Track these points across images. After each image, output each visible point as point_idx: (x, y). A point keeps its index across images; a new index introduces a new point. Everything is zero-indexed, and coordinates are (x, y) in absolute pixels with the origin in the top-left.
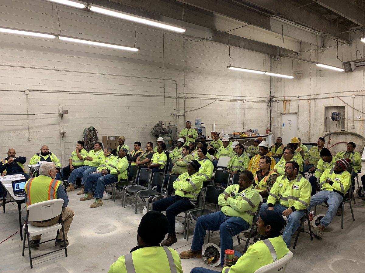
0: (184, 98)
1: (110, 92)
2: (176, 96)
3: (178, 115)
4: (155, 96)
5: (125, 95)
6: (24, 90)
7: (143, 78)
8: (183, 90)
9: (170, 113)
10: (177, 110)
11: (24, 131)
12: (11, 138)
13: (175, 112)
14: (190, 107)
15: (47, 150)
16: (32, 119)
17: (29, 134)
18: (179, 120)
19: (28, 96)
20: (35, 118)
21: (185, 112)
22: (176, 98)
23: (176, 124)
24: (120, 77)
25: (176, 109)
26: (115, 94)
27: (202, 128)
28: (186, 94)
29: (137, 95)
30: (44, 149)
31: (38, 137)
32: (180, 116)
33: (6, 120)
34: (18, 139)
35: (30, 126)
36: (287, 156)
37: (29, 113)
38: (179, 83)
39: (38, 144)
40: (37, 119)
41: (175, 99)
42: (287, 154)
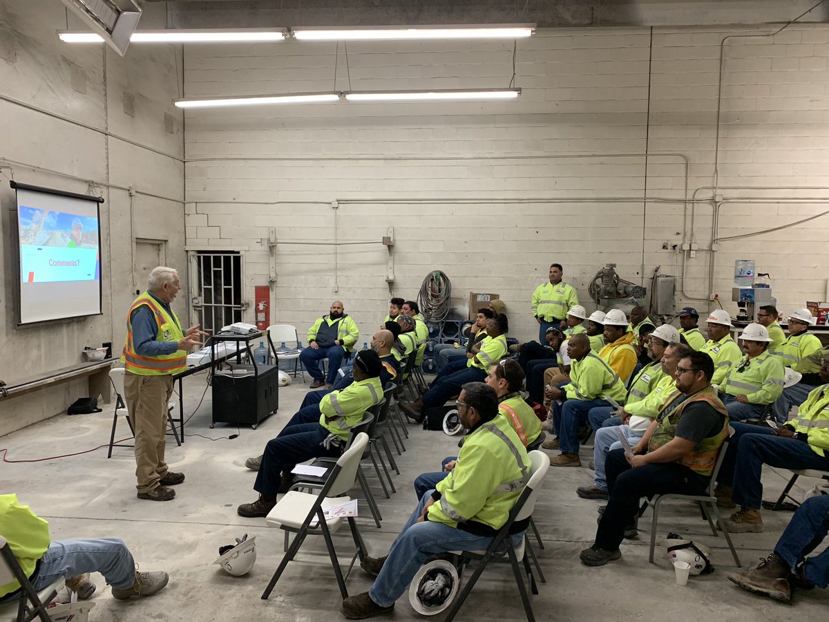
0: (713, 201)
1: (493, 197)
2: (683, 197)
3: (686, 247)
4: (616, 200)
5: (530, 201)
6: (330, 201)
7: (581, 156)
8: (711, 179)
9: (661, 244)
10: (685, 234)
11: (329, 274)
12: (309, 286)
13: (677, 241)
14: (736, 228)
15: (338, 308)
16: (342, 254)
17: (336, 279)
18: (692, 262)
19: (337, 210)
20: (346, 251)
21: (713, 241)
22: (685, 202)
23: (677, 274)
24: (520, 161)
25: (681, 231)
26: (506, 201)
27: (757, 289)
28: (718, 192)
29: (561, 200)
30: (334, 308)
31: (349, 286)
32: (692, 252)
33: (303, 254)
34: (320, 287)
35: (339, 266)
36: (667, 363)
37: (338, 242)
38: (697, 162)
39: (350, 299)
40: (349, 252)
41: (682, 206)
42: (667, 358)
